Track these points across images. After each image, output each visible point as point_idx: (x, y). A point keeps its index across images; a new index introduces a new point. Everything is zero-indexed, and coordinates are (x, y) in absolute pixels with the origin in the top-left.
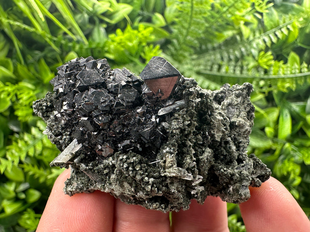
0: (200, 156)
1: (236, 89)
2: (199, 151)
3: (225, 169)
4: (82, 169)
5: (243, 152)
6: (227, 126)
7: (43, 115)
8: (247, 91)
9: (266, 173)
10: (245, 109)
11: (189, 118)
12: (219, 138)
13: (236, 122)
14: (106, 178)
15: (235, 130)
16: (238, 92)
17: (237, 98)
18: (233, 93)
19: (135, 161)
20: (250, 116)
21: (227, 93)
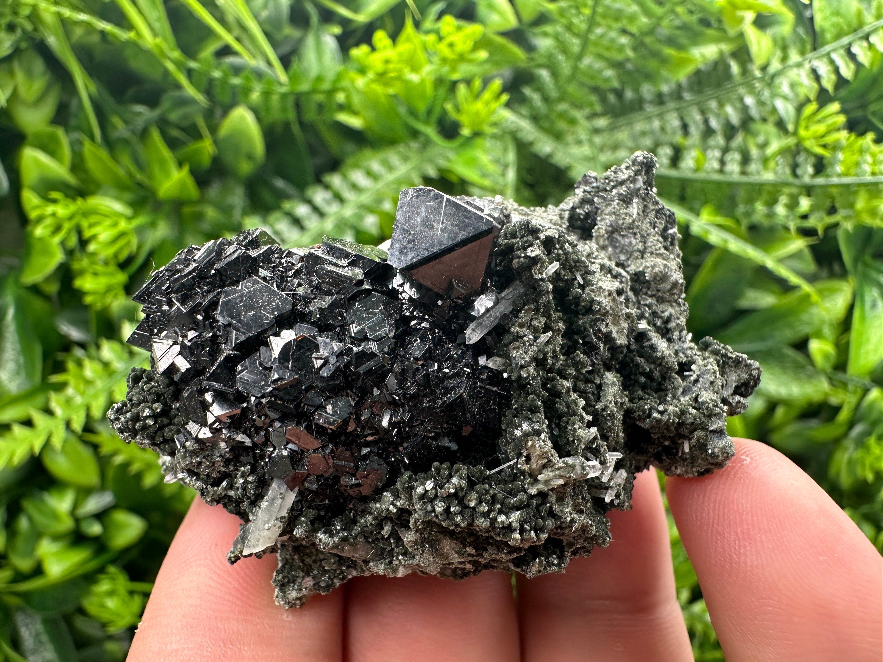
0: (597, 402)
1: (617, 181)
2: (589, 392)
3: (661, 408)
4: (324, 548)
5: (683, 342)
6: (626, 292)
7: (154, 440)
8: (645, 177)
9: (751, 375)
10: (654, 228)
11: (543, 320)
12: (623, 335)
13: (643, 273)
14: (391, 543)
15: (646, 294)
16: (626, 189)
17: (627, 207)
18: (613, 193)
19: (460, 487)
20: (670, 240)
21: (596, 200)
